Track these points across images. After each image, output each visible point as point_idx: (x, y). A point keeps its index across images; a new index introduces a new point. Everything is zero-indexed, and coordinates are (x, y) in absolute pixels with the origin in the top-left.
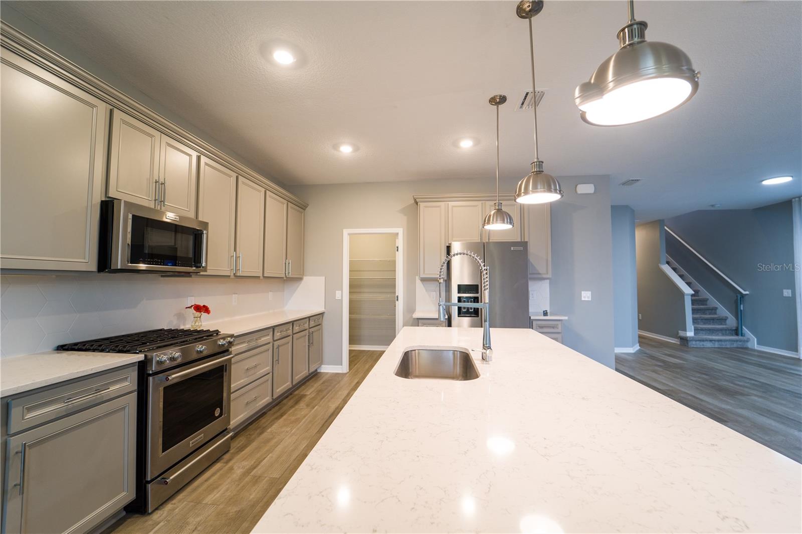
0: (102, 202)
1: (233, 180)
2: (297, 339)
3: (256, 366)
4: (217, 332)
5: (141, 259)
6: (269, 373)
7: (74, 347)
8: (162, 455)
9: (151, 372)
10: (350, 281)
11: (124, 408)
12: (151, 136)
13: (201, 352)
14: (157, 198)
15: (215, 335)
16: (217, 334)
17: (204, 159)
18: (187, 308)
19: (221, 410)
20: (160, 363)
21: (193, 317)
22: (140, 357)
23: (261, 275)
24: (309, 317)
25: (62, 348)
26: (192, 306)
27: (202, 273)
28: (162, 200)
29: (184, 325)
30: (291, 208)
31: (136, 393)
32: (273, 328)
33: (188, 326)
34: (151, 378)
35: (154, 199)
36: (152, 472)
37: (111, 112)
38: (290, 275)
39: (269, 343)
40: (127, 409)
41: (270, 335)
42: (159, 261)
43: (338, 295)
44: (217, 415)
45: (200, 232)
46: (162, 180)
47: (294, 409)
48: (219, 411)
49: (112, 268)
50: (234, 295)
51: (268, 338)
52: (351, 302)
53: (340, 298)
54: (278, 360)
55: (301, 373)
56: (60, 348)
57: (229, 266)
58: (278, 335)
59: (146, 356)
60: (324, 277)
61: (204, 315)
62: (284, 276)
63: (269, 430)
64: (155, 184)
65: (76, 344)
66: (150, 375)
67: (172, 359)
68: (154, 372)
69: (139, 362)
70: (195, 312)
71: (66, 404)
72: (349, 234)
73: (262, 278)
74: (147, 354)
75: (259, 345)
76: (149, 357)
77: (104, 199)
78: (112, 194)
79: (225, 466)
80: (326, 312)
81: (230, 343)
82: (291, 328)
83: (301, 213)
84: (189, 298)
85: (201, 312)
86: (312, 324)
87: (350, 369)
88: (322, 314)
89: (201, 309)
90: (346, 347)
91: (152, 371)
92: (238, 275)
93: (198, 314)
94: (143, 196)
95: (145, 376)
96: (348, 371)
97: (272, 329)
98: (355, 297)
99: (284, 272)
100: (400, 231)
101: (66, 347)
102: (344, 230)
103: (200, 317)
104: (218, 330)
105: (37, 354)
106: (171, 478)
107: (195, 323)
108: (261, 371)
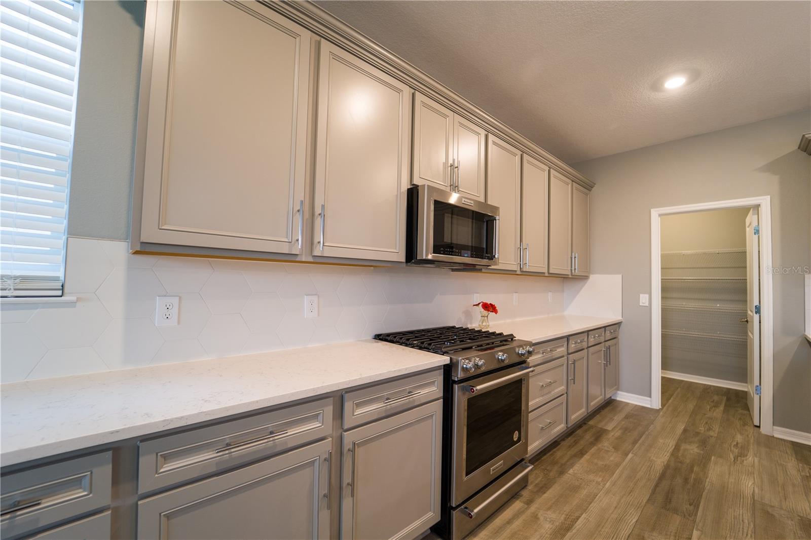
0: (408, 189)
1: (518, 158)
2: (593, 354)
3: (550, 384)
4: (511, 337)
5: (442, 249)
6: (563, 395)
7: (387, 338)
8: (465, 479)
9: (456, 380)
10: (663, 281)
11: (432, 416)
12: (445, 116)
13: (503, 361)
14: (452, 183)
15: (510, 340)
16: (512, 339)
17: (491, 137)
18: (474, 305)
19: (520, 434)
20: (465, 370)
21: (480, 316)
22: (445, 360)
23: (545, 271)
24: (605, 327)
25: (379, 337)
26: (479, 304)
27: (493, 267)
28: (457, 185)
29: (471, 324)
30: (577, 189)
31: (442, 400)
32: (568, 338)
33: (475, 325)
34: (456, 386)
35: (449, 184)
36: (456, 499)
37: (413, 95)
38: (577, 273)
39: (562, 357)
40: (434, 417)
41: (564, 346)
42: (457, 251)
43: (644, 299)
44: (515, 439)
45: (492, 218)
46: (456, 165)
47: (595, 448)
48: (518, 435)
49: (418, 259)
50: (514, 294)
51: (562, 350)
52: (664, 311)
53: (647, 304)
54: (574, 379)
55: (596, 398)
56: (377, 337)
57: (516, 260)
58: (573, 346)
59: (451, 359)
60: (621, 275)
61: (492, 314)
62: (569, 273)
63: (571, 471)
64: (450, 168)
65: (388, 335)
66: (455, 382)
67: (477, 366)
68: (459, 379)
69: (444, 365)
70: (483, 310)
71: (386, 405)
72: (660, 215)
73: (547, 275)
74: (452, 357)
75: (554, 358)
76: (455, 361)
77: (409, 187)
78: (416, 181)
79: (527, 509)
80: (623, 321)
81: (530, 353)
82: (586, 340)
83: (587, 194)
84: (475, 295)
85: (488, 311)
86: (608, 335)
87: (663, 405)
88: (618, 324)
89: (489, 307)
90: (657, 374)
91: (458, 378)
92: (525, 270)
93: (485, 313)
94: (441, 181)
95: (451, 382)
96: (660, 407)
97: (566, 339)
98: (671, 303)
99: (570, 268)
100: (765, 202)
101: (381, 337)
102: (652, 211)
103: (487, 316)
104: (512, 335)
105: (361, 341)
106: (476, 511)
107: (482, 323)
108: (556, 391)
